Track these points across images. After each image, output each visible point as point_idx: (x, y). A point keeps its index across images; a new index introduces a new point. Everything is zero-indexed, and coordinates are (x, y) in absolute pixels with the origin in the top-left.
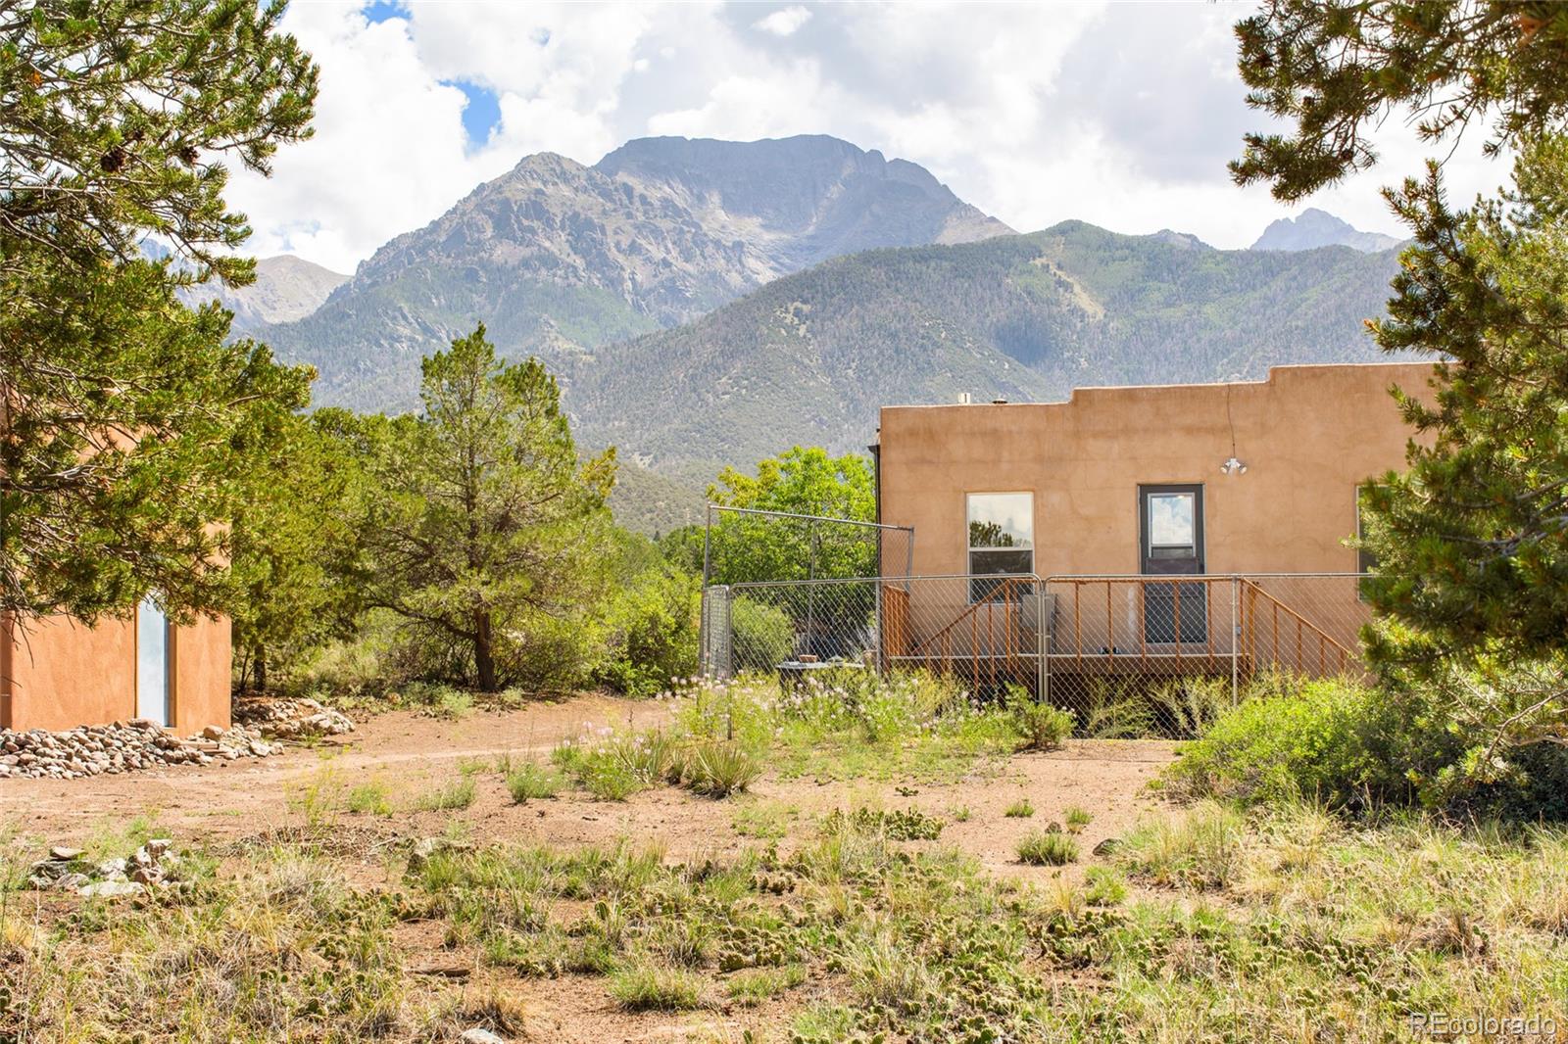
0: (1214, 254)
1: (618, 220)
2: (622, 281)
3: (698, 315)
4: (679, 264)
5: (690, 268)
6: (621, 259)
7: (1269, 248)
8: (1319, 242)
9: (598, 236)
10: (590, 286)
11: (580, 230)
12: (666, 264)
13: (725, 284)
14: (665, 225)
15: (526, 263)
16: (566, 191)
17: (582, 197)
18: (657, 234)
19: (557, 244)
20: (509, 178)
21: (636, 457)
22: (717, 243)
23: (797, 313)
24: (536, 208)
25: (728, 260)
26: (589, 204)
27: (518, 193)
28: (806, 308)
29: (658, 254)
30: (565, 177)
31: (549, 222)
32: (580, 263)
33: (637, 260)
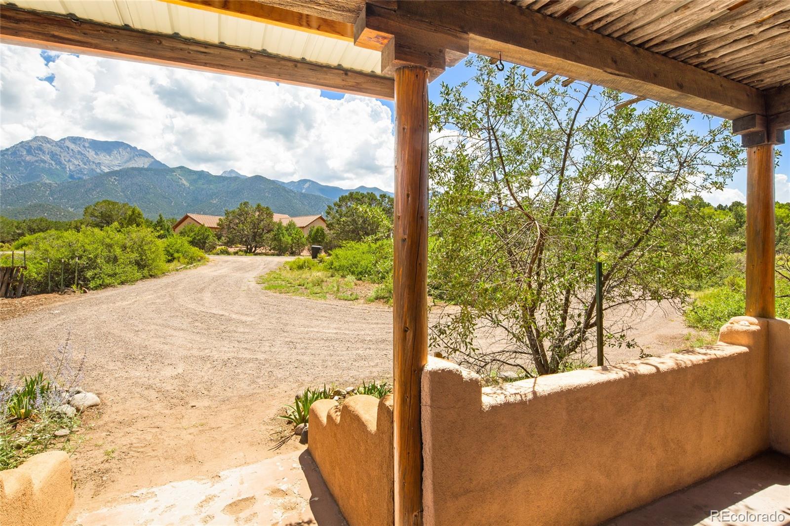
0: (213, 176)
1: (65, 154)
2: (66, 168)
3: (87, 178)
4: (82, 166)
5: (86, 167)
6: (65, 163)
7: (224, 175)
8: (233, 175)
9: (59, 157)
10: (56, 169)
11: (53, 155)
12: (79, 165)
13: (96, 171)
14: (79, 157)
15: (36, 161)
16: (49, 146)
17: (54, 148)
18: (76, 158)
19: (47, 158)
20: (31, 141)
21: (69, 208)
22: (93, 162)
23: (115, 179)
24: (40, 149)
25: (96, 166)
26: (57, 150)
27: (34, 145)
28: (117, 178)
29: (77, 163)
30: (48, 142)
31: (44, 153)
32: (53, 162)
33: (70, 164)
